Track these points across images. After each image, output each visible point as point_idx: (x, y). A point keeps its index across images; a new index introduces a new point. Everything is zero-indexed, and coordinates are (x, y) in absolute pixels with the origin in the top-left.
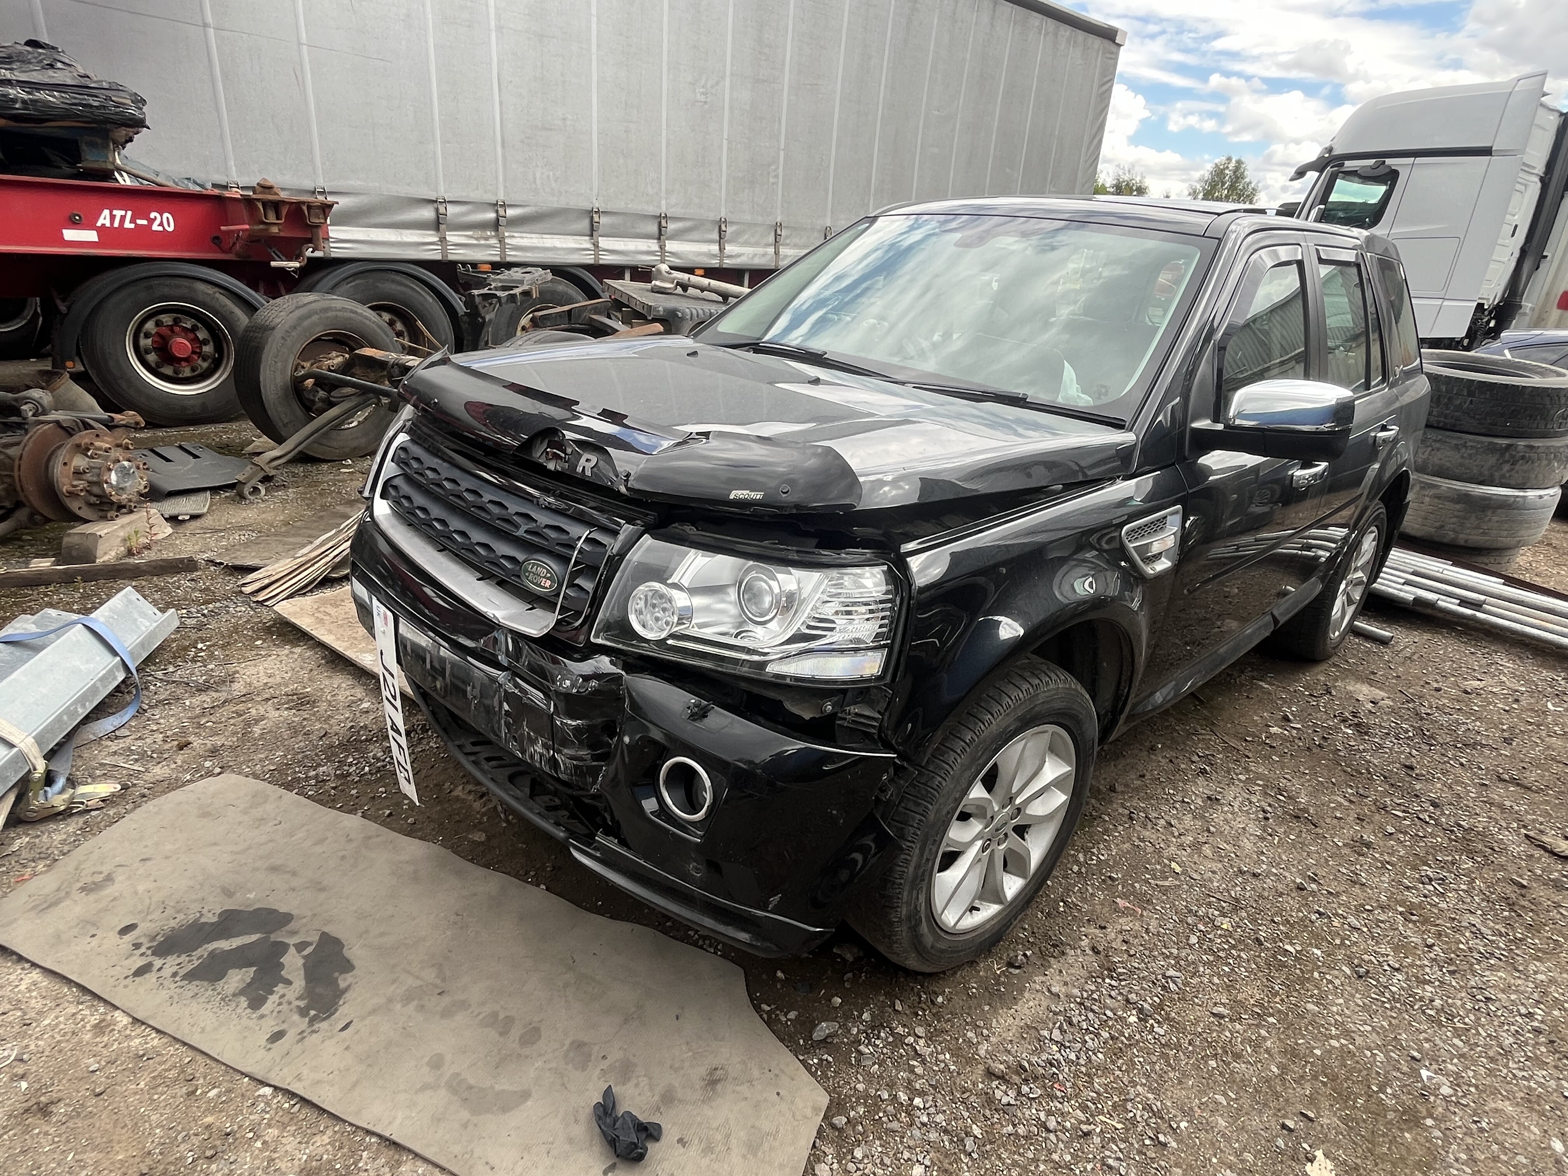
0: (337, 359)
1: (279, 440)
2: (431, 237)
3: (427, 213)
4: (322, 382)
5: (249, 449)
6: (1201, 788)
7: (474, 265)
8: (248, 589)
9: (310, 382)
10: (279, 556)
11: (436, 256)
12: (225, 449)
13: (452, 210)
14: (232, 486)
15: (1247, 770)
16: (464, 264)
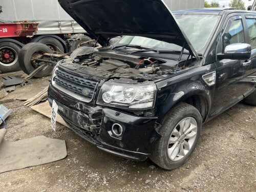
0: (40, 56)
1: (28, 74)
2: (58, 29)
3: (57, 24)
4: (37, 61)
5: (22, 76)
6: (229, 133)
7: (67, 34)
8: (25, 104)
9: (34, 61)
10: (31, 97)
11: (59, 33)
12: (17, 77)
13: (62, 23)
14: (19, 84)
15: (240, 129)
16: (65, 34)
